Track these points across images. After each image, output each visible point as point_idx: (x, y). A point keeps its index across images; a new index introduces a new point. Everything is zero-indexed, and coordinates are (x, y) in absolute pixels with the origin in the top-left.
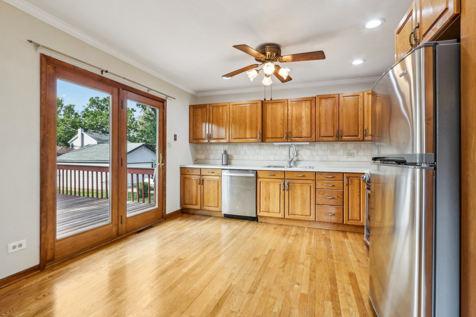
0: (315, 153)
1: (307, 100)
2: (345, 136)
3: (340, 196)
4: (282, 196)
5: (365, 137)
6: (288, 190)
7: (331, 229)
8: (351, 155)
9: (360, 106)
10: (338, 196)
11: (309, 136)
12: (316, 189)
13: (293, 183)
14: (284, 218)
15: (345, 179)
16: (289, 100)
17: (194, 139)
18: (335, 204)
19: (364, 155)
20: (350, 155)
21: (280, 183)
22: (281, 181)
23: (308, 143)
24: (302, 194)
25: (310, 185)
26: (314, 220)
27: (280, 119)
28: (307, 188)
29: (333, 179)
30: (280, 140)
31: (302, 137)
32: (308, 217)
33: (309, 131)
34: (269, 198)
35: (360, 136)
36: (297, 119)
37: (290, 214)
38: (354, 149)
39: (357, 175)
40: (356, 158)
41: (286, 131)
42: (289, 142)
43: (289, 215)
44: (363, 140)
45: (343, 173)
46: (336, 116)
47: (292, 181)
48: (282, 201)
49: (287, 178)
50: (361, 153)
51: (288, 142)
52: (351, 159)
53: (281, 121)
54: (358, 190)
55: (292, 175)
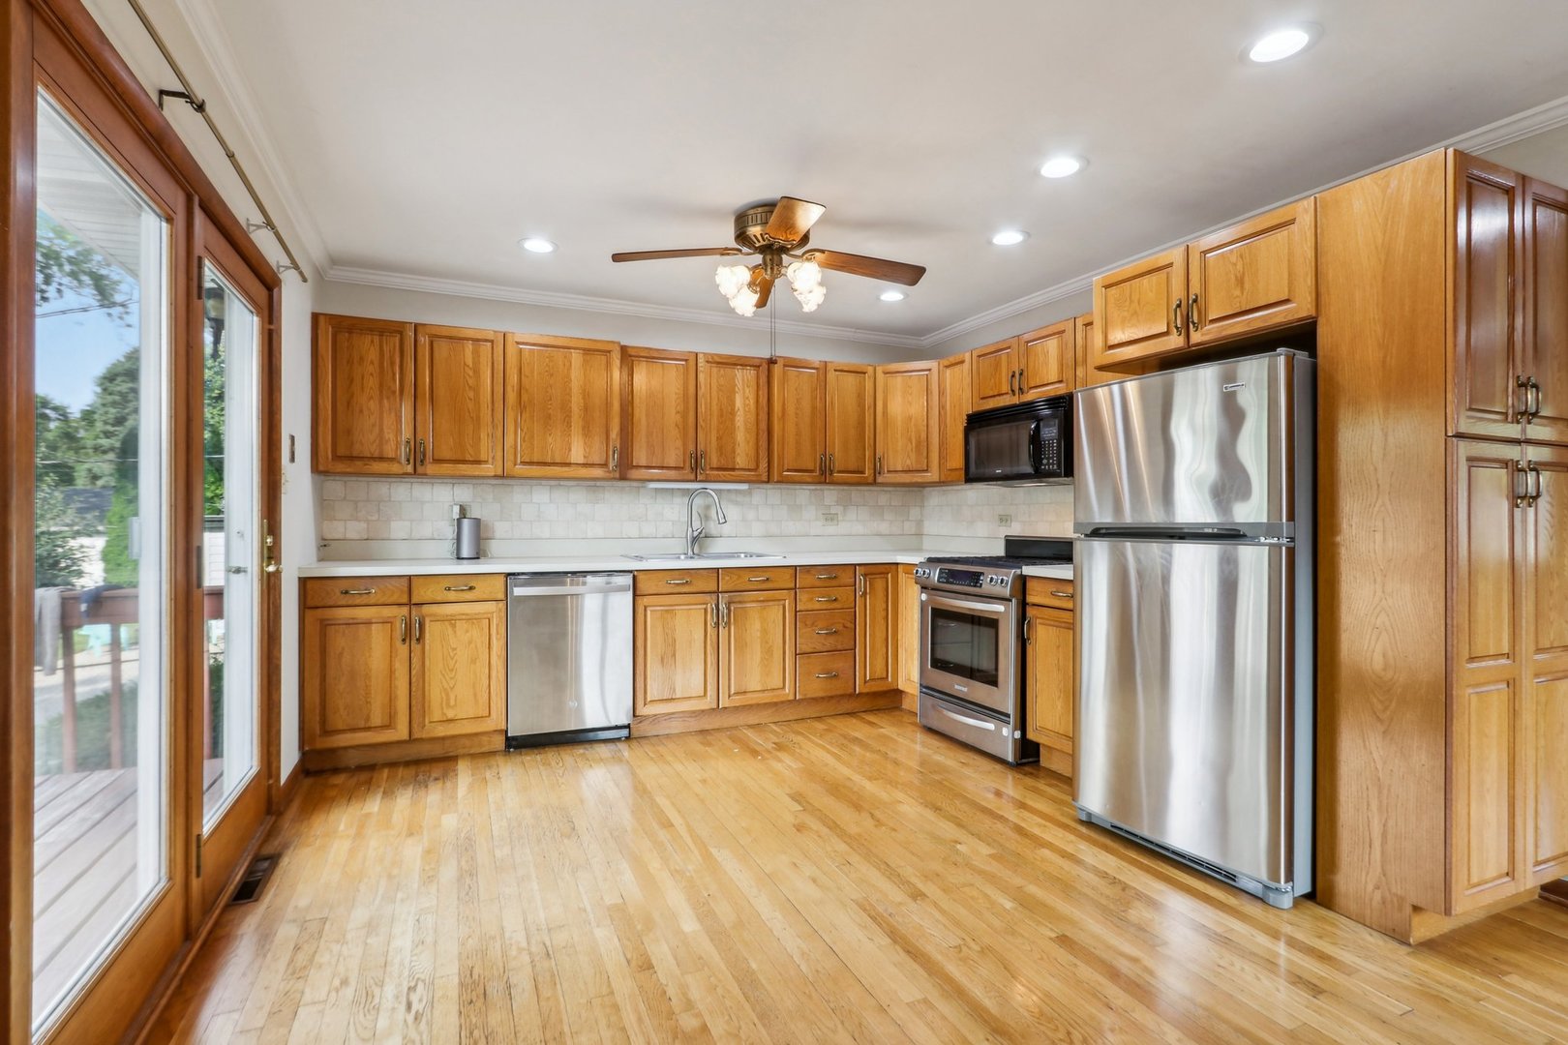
0: (751, 515)
1: (746, 366)
2: (839, 472)
3: (849, 625)
4: (711, 644)
5: (877, 475)
6: (728, 624)
7: (823, 714)
8: (832, 520)
9: (868, 401)
10: (844, 627)
11: (752, 466)
12: (796, 612)
13: (740, 602)
14: (716, 710)
15: (860, 578)
16: (700, 356)
17: (336, 457)
18: (839, 647)
19: (857, 520)
20: (830, 518)
21: (704, 606)
22: (707, 597)
23: (744, 487)
24: (765, 631)
25: (783, 602)
26: (791, 697)
27: (674, 412)
28: (774, 613)
29: (834, 583)
30: (672, 474)
31: (733, 469)
32: (780, 692)
33: (752, 453)
34: (674, 655)
35: (868, 473)
36: (722, 416)
37: (732, 692)
38: (838, 503)
39: (882, 569)
40: (843, 527)
41: (691, 448)
42: (700, 481)
43: (729, 696)
44: (874, 483)
45: (855, 565)
46: (821, 415)
47: (737, 596)
48: (711, 659)
49: (725, 588)
50: (852, 513)
51: (696, 480)
52: (831, 529)
53: (678, 417)
54: (884, 606)
55: (738, 579)
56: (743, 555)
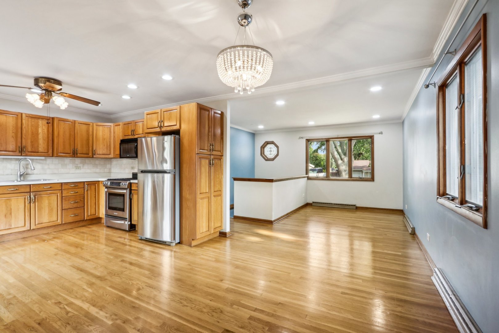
0: (46, 167)
1: (44, 119)
2: (80, 154)
3: (82, 200)
4: (27, 207)
5: (94, 155)
6: (35, 202)
7: (73, 227)
8: (78, 168)
9: (91, 133)
10: (80, 200)
11: (46, 151)
12: (62, 197)
13: (39, 195)
14: (30, 230)
15: (86, 186)
16: (24, 116)
18: (79, 207)
19: (88, 168)
20: (77, 168)
21: (24, 197)
22: (26, 194)
23: (43, 158)
24: (50, 204)
25: (57, 194)
26: (61, 223)
27: (11, 132)
28: (54, 198)
29: (76, 187)
30: (11, 153)
31: (38, 152)
32: (56, 222)
33: (46, 147)
34: (11, 214)
35: (90, 154)
36: (33, 135)
37: (37, 223)
38: (81, 163)
39: (94, 183)
40: (82, 171)
41: (19, 145)
42: (23, 156)
43: (35, 225)
44: (93, 157)
45: (84, 182)
46: (73, 135)
47: (39, 193)
48: (27, 214)
49: (33, 191)
50: (86, 166)
51: (21, 155)
52: (78, 171)
53: (13, 134)
54: (95, 193)
55: (39, 188)
56: (42, 180)
